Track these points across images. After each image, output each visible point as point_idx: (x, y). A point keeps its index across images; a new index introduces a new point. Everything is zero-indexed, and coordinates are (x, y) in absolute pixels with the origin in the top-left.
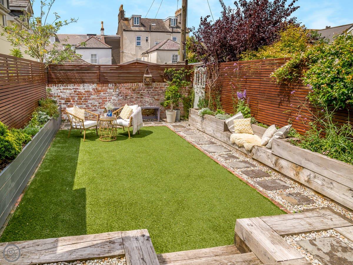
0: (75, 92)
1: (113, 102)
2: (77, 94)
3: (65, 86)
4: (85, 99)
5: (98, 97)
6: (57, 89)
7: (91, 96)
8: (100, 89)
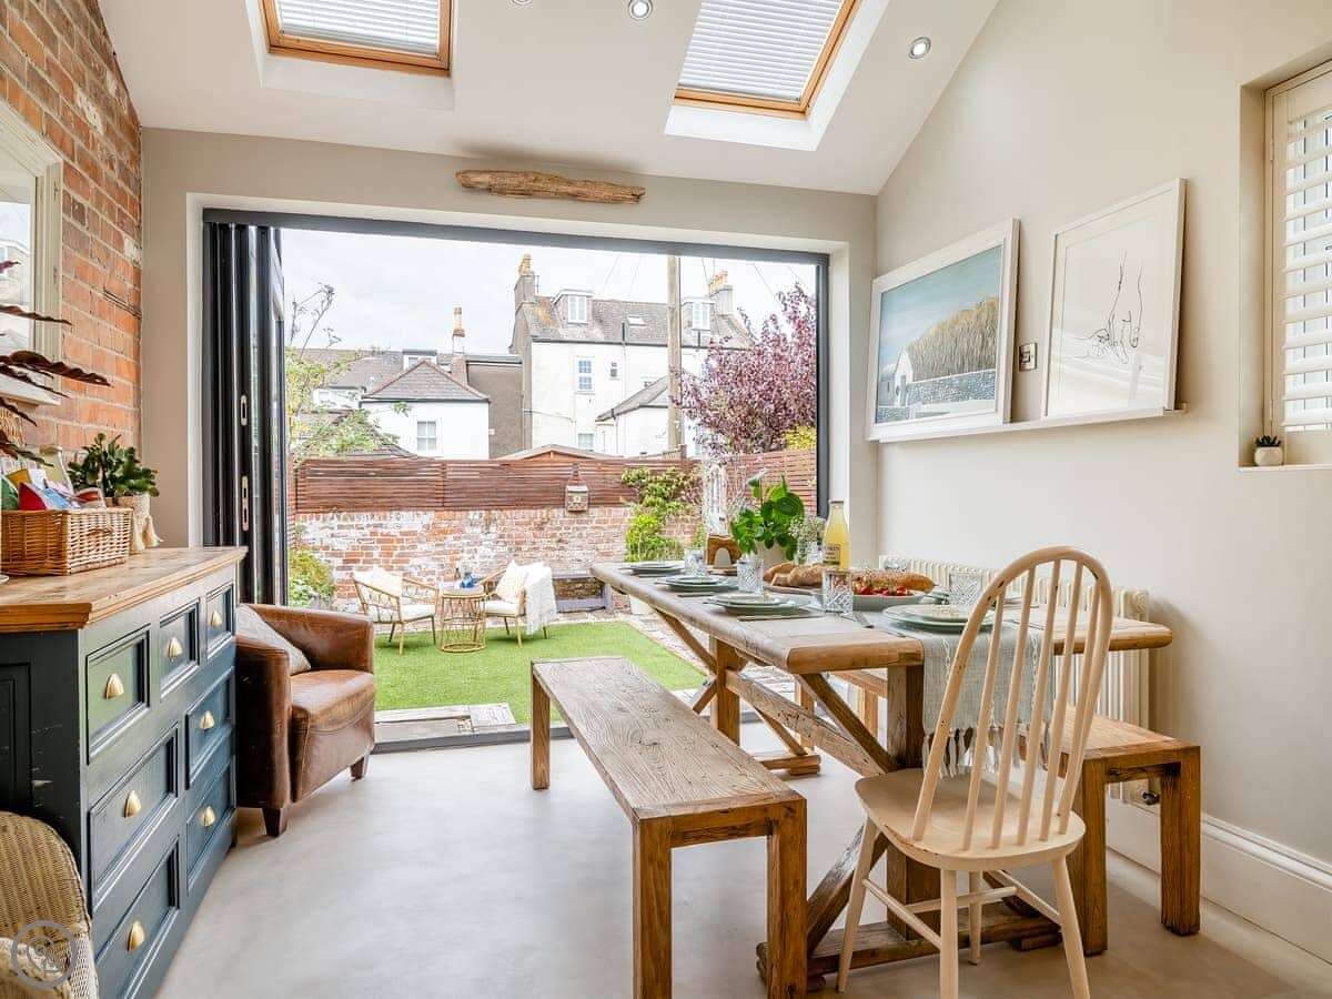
0: (373, 534)
1: (482, 563)
2: (379, 541)
3: (345, 519)
4: (402, 555)
5: (440, 549)
6: (324, 528)
7: (419, 546)
8: (444, 526)
